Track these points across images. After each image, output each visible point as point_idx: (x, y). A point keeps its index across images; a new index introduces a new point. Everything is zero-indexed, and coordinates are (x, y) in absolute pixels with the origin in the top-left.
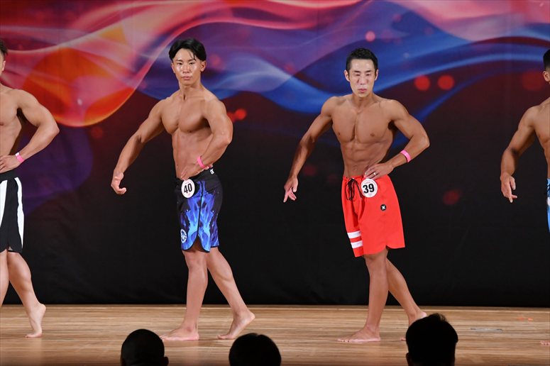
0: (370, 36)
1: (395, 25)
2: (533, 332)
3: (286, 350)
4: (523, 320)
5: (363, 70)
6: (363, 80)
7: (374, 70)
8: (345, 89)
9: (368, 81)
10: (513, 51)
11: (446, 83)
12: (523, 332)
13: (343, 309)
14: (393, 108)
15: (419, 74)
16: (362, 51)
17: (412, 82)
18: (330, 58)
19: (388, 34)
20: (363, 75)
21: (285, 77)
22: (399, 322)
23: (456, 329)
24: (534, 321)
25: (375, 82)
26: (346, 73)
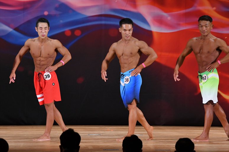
0: (46, 13)
1: (56, 9)
2: (113, 135)
3: (11, 144)
4: (109, 131)
5: (43, 27)
6: (43, 31)
7: (48, 27)
8: (36, 35)
9: (45, 32)
10: (105, 20)
11: (78, 33)
12: (109, 135)
13: (35, 127)
14: (56, 43)
15: (67, 29)
16: (43, 20)
17: (64, 32)
18: (29, 22)
19: (54, 12)
20: (43, 29)
21: (10, 30)
22: (58, 132)
24: (114, 131)
25: (48, 32)
26: (36, 28)
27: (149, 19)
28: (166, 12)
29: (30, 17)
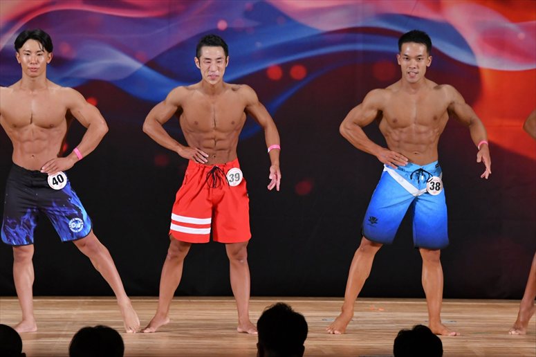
0: (222, 25)
1: (247, 14)
2: (384, 322)
4: (374, 310)
5: (213, 57)
6: (214, 67)
7: (224, 57)
8: (193, 77)
9: (219, 69)
10: (365, 42)
11: (298, 73)
12: (373, 322)
13: (194, 300)
15: (271, 64)
16: (212, 39)
17: (264, 71)
18: (182, 46)
19: (241, 23)
20: (214, 62)
21: (136, 65)
23: (307, 320)
24: (385, 311)
26: (197, 60)
27: (471, 38)
28: (513, 20)
29: (182, 35)
